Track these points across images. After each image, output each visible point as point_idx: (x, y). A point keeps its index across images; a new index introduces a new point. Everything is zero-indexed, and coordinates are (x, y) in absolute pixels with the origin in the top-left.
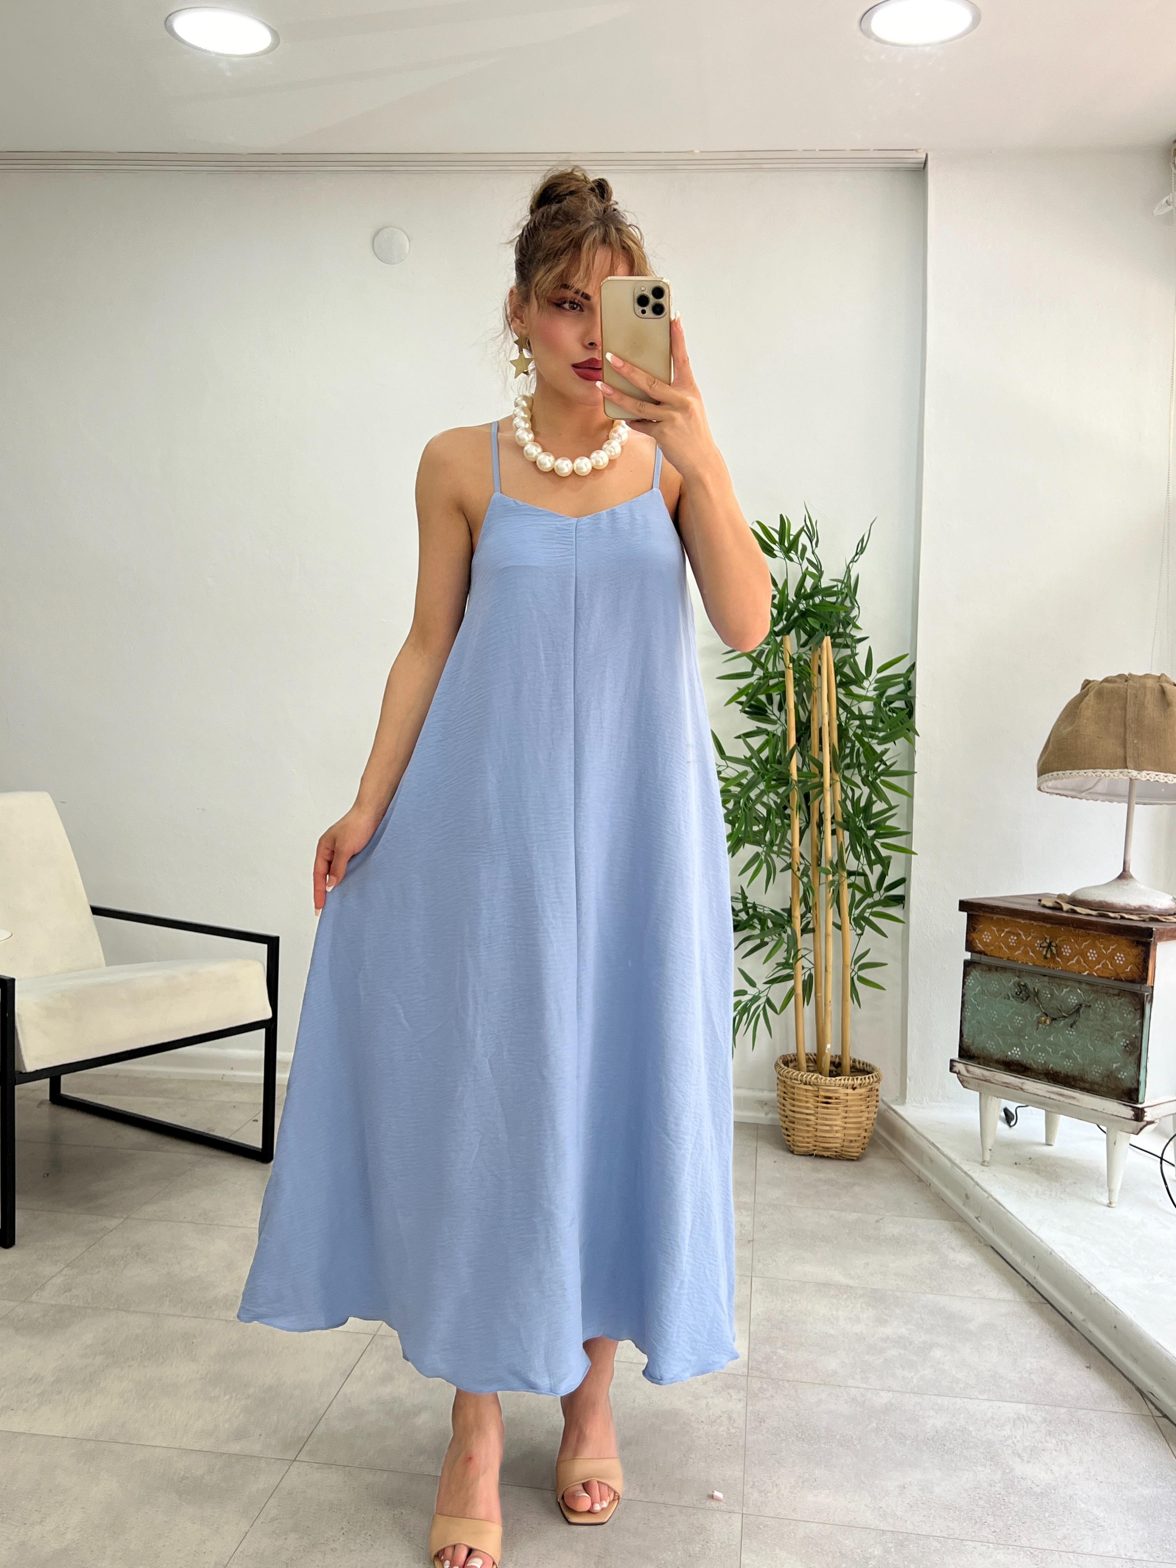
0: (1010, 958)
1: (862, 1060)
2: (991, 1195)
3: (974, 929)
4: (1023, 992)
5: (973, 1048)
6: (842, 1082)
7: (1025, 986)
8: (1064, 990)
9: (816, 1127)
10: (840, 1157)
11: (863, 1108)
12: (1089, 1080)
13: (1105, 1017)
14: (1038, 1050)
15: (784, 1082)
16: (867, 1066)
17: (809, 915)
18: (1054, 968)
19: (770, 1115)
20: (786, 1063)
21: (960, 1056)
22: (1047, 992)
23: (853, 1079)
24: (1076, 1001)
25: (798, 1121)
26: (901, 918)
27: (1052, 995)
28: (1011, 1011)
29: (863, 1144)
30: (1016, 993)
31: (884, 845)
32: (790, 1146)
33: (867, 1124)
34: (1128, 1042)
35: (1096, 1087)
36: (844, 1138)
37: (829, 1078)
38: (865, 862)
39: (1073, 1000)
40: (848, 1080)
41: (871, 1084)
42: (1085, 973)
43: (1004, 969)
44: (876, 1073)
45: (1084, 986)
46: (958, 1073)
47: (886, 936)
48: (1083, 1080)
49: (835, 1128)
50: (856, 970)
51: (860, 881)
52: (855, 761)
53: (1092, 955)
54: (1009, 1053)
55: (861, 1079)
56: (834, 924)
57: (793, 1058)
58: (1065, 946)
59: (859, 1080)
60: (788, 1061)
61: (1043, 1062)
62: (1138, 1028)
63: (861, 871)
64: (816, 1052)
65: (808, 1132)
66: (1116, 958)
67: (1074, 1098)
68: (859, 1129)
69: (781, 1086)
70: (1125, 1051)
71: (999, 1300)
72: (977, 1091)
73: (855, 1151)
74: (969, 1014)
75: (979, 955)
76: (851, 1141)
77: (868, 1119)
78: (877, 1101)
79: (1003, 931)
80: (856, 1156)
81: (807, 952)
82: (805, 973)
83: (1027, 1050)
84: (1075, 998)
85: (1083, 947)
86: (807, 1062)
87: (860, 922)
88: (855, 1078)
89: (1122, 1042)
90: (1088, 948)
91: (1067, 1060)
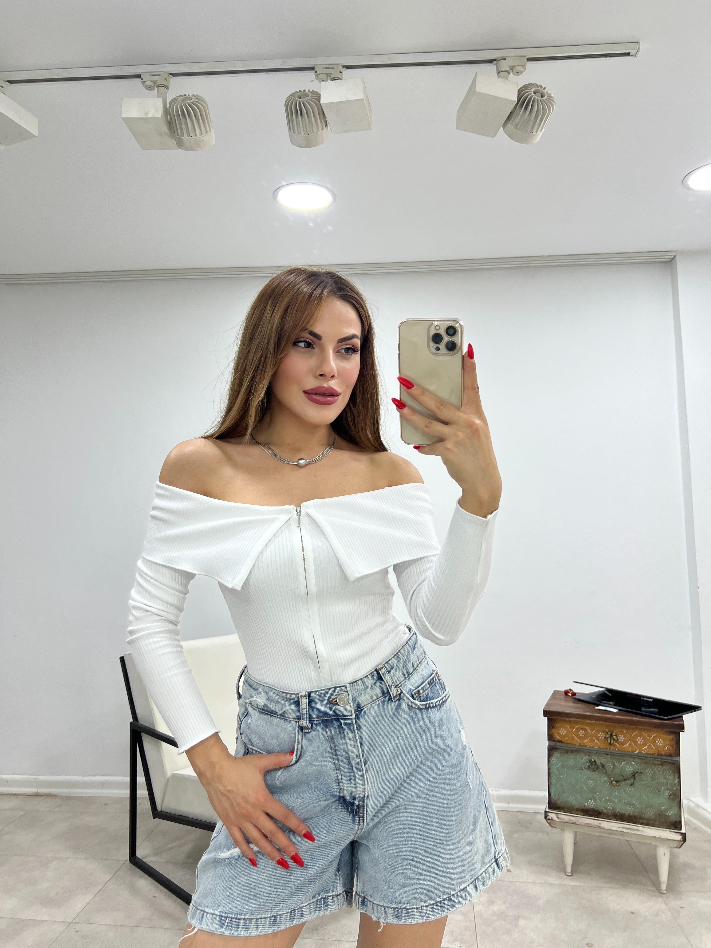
0: (582, 744)
3: (552, 727)
4: (594, 766)
5: (558, 802)
7: (595, 761)
8: (623, 763)
12: (646, 817)
13: (653, 778)
14: (606, 801)
18: (613, 750)
21: (549, 808)
22: (611, 765)
24: (632, 770)
27: (613, 766)
28: (584, 778)
30: (589, 767)
34: (671, 793)
35: (651, 822)
39: (630, 769)
42: (637, 752)
43: (578, 751)
45: (636, 760)
46: (552, 819)
48: (641, 818)
53: (640, 740)
54: (586, 804)
58: (621, 735)
61: (611, 808)
62: (678, 784)
66: (657, 742)
67: (638, 830)
70: (670, 798)
74: (554, 780)
75: (558, 743)
79: (575, 727)
83: (599, 801)
85: (633, 735)
89: (667, 793)
90: (637, 736)
91: (629, 806)
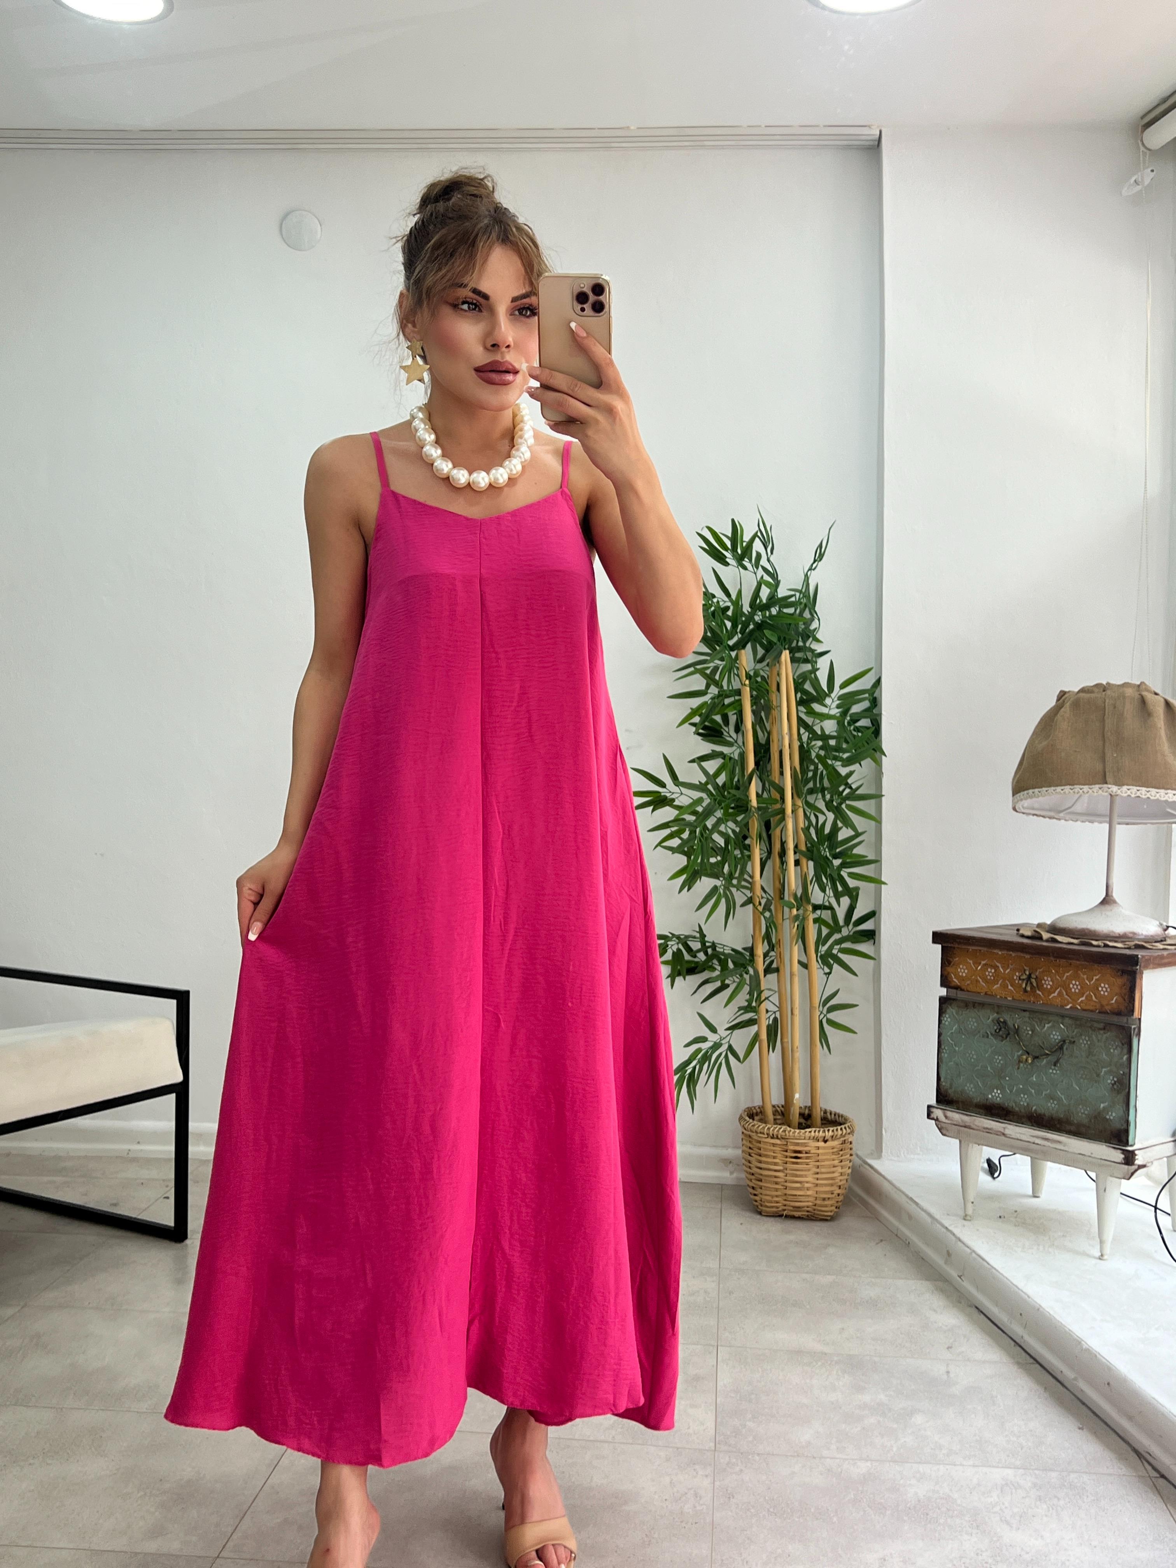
0: (989, 993)
1: (833, 1110)
2: (974, 1251)
3: (949, 963)
4: (1003, 1029)
5: (950, 1091)
6: (813, 1133)
7: (1005, 1022)
8: (1046, 1026)
9: (785, 1184)
10: (812, 1217)
11: (836, 1162)
12: (1075, 1121)
13: (1090, 1053)
14: (1020, 1092)
15: (750, 1136)
16: (839, 1116)
17: (772, 953)
18: (1034, 1002)
19: (735, 1175)
20: (751, 1116)
21: (937, 1101)
22: (1028, 1029)
23: (824, 1131)
24: (1059, 1038)
25: (767, 1178)
26: (872, 955)
27: (1033, 1031)
28: (990, 1050)
29: (837, 1202)
30: (996, 1031)
31: (852, 875)
32: (757, 1206)
33: (841, 1181)
34: (1115, 1079)
35: (1083, 1130)
36: (816, 1196)
37: (798, 1131)
38: (832, 894)
39: (1056, 1036)
40: (819, 1131)
41: (844, 1136)
42: (1068, 1007)
43: (982, 1005)
44: (849, 1124)
45: (1067, 1020)
46: (937, 1120)
47: (855, 974)
48: (1069, 1122)
49: (807, 1185)
50: (825, 1012)
51: (826, 915)
52: (818, 785)
53: (1075, 986)
54: (990, 1096)
55: (833, 1131)
56: (800, 962)
57: (758, 1110)
58: (1046, 978)
59: (830, 1131)
60: (753, 1114)
61: (1025, 1104)
62: (1126, 1063)
63: (827, 904)
64: (783, 1103)
65: (777, 1190)
66: (1100, 989)
67: (1059, 1142)
68: (832, 1185)
69: (746, 1140)
70: (1113, 1089)
71: (984, 1362)
72: (956, 1138)
73: (829, 1209)
74: (946, 1055)
75: (955, 991)
76: (824, 1199)
77: (841, 1174)
78: (851, 1155)
79: (980, 963)
80: (830, 1216)
81: (772, 993)
82: (769, 1018)
83: (1009, 1092)
84: (1058, 1034)
85: (1064, 978)
86: (774, 1115)
87: (828, 960)
88: (826, 1129)
89: (1109, 1080)
90: (1070, 979)
91: (1052, 1101)
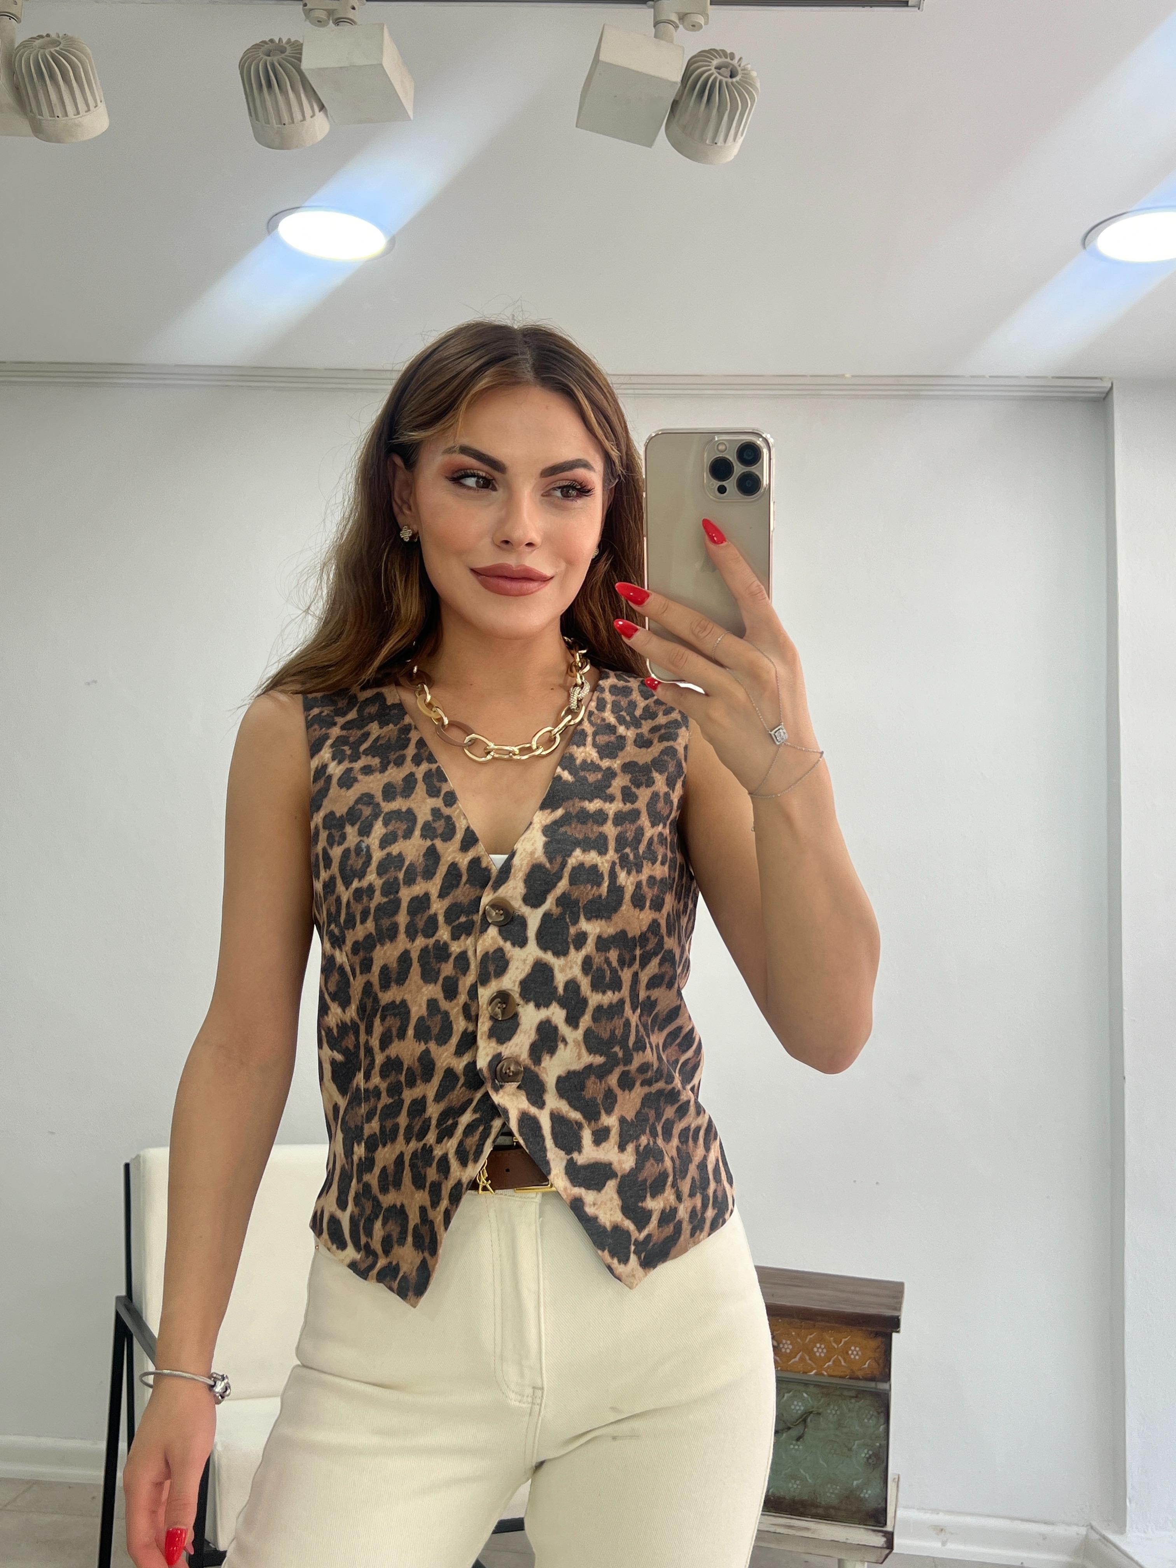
8: (786, 1395)
12: (823, 1503)
13: (839, 1425)
24: (802, 1408)
34: (871, 1452)
35: (832, 1512)
39: (798, 1407)
42: (812, 1373)
45: (812, 1389)
48: (815, 1505)
53: (820, 1350)
58: (784, 1341)
62: (882, 1435)
66: (850, 1352)
67: (807, 1529)
70: (867, 1464)
84: (800, 1404)
85: (808, 1340)
89: (864, 1454)
90: (814, 1342)
91: (793, 1481)
